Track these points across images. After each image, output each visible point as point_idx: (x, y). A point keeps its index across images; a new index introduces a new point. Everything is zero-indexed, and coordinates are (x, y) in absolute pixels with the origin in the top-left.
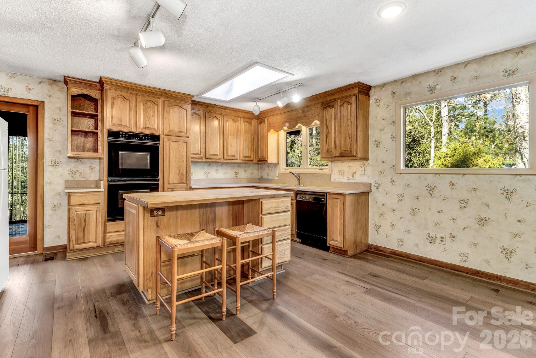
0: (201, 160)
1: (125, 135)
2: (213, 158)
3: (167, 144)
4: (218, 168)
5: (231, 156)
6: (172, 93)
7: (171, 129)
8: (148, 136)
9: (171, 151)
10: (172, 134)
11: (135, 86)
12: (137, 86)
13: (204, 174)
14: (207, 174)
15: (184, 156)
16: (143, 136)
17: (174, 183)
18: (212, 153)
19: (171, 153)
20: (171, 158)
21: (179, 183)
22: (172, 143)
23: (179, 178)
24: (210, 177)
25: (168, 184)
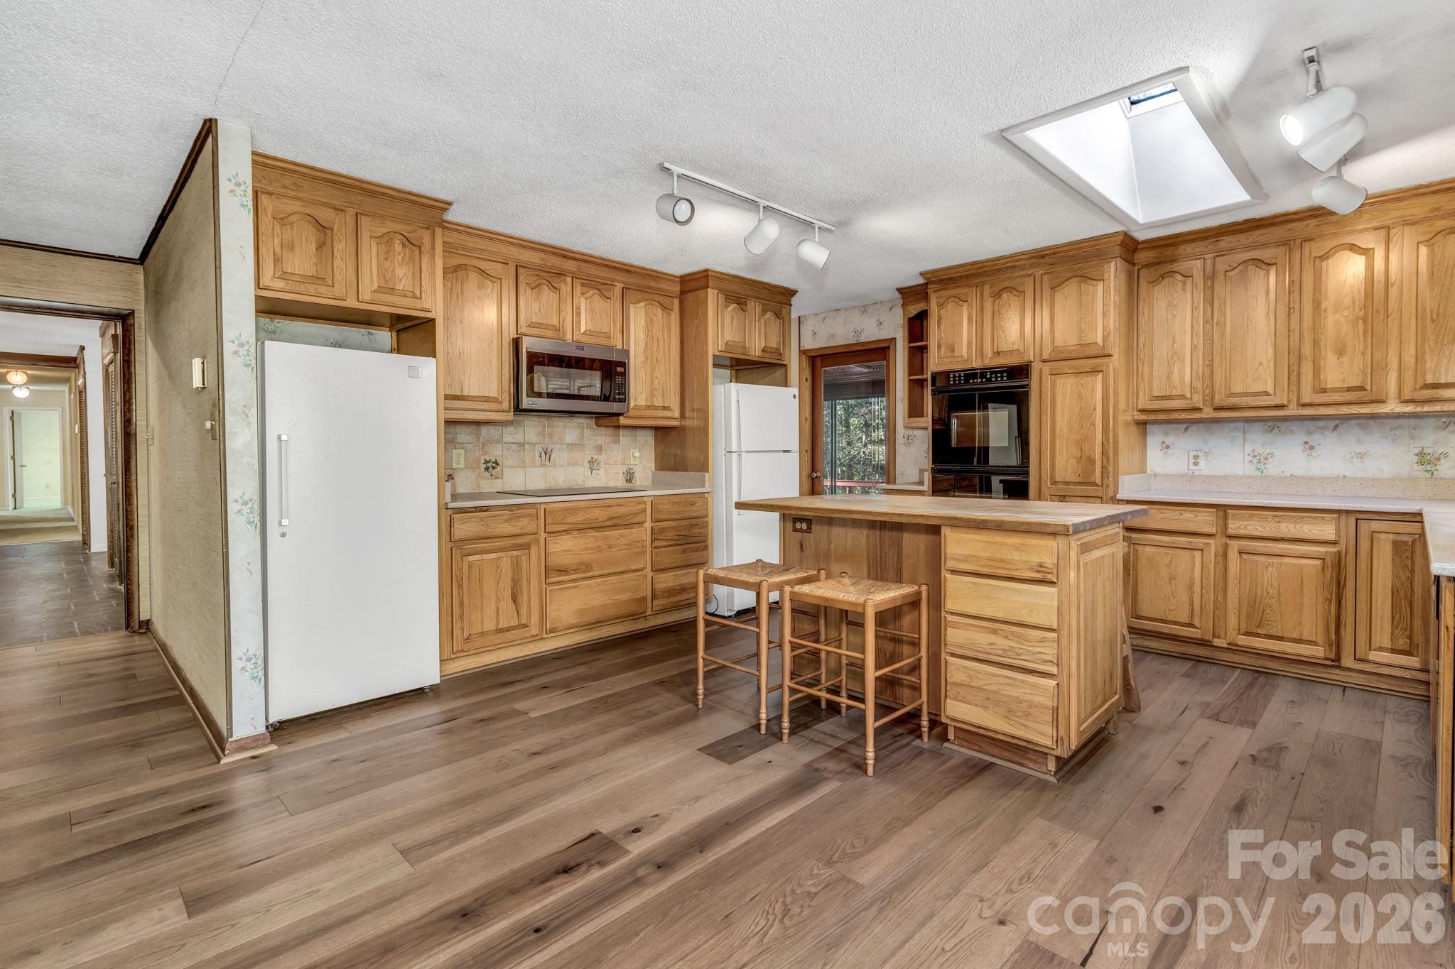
0: (1197, 415)
1: (960, 376)
2: (1244, 405)
3: (1047, 382)
4: (1314, 439)
5: (1335, 390)
6: (1060, 249)
7: (1059, 342)
8: (1002, 372)
9: (1059, 399)
10: (1060, 356)
11: (976, 266)
12: (981, 265)
13: (1248, 458)
14: (1260, 460)
15: (1095, 409)
16: (992, 373)
17: (1068, 483)
18: (1237, 388)
19: (1059, 406)
20: (1058, 418)
21: (1080, 484)
22: (1061, 381)
23: (1080, 470)
24: (1273, 469)
25: (1052, 484)
